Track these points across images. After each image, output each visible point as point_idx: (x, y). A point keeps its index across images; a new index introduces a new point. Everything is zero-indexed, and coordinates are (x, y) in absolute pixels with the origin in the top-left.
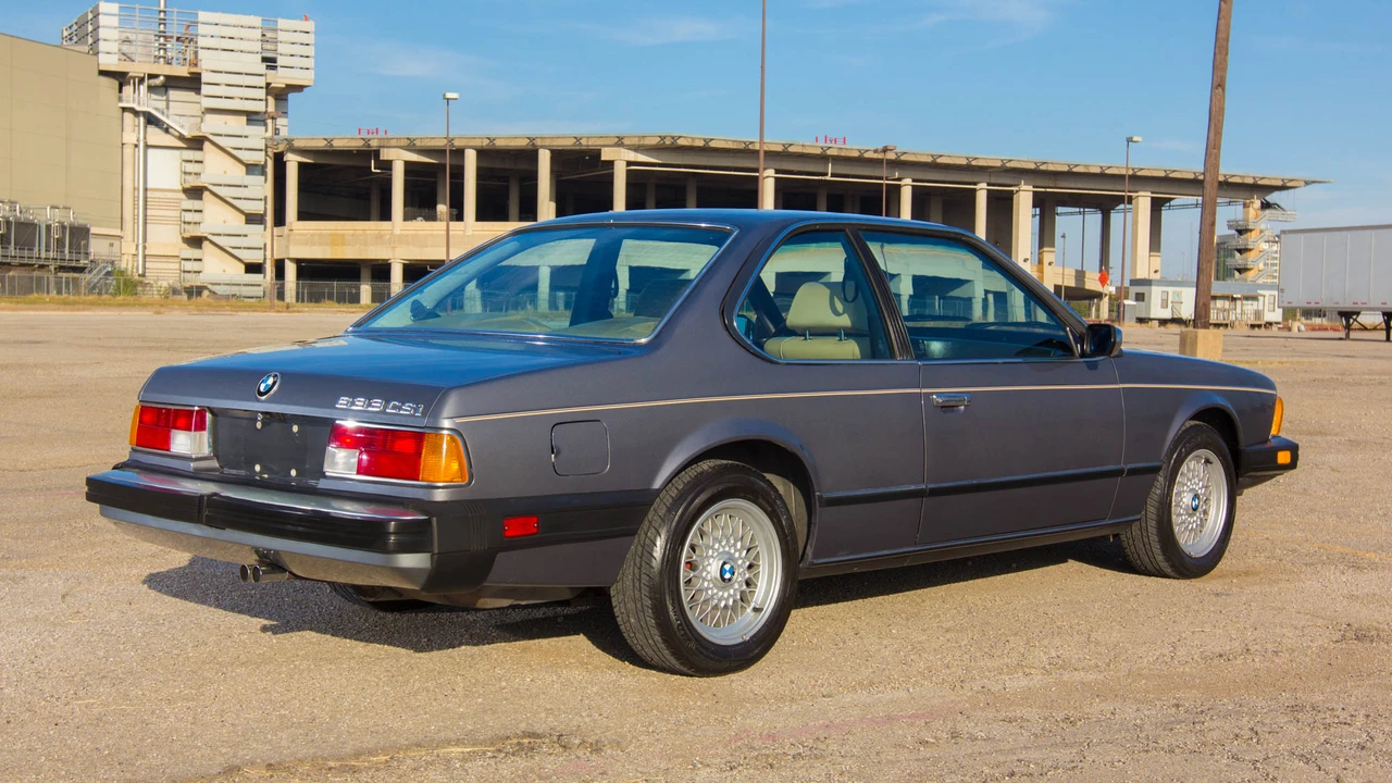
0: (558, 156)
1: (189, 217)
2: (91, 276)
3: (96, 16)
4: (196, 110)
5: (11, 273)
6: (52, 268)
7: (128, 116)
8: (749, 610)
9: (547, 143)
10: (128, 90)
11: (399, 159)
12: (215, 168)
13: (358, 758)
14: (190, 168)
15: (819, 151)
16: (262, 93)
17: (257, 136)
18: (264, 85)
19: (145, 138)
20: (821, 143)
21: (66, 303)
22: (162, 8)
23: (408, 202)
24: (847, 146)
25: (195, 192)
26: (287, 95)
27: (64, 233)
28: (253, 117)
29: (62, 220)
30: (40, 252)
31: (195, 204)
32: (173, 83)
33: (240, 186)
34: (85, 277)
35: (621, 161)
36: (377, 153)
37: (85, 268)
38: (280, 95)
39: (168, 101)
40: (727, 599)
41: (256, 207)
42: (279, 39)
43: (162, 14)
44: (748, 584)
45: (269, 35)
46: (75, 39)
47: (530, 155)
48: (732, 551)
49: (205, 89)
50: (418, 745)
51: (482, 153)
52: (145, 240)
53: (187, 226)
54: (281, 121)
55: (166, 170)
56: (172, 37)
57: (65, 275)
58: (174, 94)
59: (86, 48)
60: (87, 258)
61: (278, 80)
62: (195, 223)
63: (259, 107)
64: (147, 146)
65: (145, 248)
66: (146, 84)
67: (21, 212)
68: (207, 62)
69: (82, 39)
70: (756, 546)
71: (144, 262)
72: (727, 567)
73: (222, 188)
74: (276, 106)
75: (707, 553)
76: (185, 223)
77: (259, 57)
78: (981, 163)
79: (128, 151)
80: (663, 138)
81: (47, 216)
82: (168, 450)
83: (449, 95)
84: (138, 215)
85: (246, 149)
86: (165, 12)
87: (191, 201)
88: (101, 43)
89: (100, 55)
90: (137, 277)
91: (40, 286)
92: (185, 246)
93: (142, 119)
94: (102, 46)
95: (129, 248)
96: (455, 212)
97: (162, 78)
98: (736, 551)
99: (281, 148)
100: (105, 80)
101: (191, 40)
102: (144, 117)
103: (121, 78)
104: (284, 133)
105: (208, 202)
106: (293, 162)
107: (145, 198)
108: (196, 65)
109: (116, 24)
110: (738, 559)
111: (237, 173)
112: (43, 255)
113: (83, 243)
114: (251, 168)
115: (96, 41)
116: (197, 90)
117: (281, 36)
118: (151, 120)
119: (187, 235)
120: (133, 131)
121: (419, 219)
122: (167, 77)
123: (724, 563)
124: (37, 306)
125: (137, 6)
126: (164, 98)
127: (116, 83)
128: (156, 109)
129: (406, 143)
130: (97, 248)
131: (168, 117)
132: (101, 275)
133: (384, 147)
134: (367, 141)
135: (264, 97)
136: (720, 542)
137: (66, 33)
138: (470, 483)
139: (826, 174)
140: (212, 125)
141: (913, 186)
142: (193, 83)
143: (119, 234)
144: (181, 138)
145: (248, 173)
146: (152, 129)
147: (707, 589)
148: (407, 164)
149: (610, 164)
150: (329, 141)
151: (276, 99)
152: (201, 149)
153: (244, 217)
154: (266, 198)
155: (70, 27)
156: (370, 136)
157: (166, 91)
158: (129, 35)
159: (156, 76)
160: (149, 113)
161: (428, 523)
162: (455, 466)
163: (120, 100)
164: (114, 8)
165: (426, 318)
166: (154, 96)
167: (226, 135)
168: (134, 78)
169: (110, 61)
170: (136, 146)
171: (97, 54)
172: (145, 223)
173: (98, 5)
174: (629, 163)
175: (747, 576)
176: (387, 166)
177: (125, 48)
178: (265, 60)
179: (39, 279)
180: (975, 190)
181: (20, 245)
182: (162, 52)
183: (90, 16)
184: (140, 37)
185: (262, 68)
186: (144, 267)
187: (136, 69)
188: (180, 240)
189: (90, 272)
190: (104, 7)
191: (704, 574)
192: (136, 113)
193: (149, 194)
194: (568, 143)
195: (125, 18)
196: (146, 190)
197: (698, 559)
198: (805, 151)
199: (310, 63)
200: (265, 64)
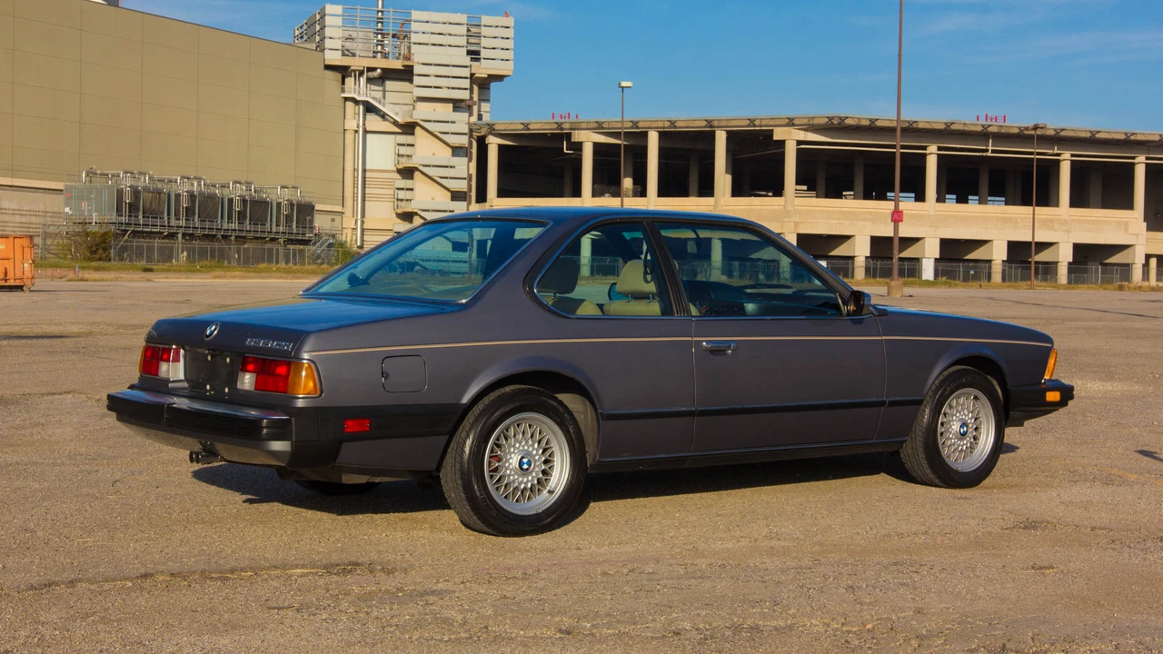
0: (733, 137)
1: (402, 195)
2: (315, 248)
3: (323, 16)
4: (408, 99)
5: (246, 246)
6: (281, 241)
7: (350, 105)
8: (545, 492)
9: (724, 123)
10: (350, 81)
11: (588, 140)
12: (426, 150)
13: (232, 573)
14: (403, 150)
15: (980, 129)
16: (466, 83)
17: (462, 121)
18: (469, 76)
19: (364, 125)
20: (982, 121)
21: (288, 272)
22: (380, 8)
23: (596, 180)
24: (1007, 124)
25: (408, 173)
26: (489, 84)
27: (292, 210)
28: (458, 105)
29: (291, 198)
30: (273, 226)
31: (408, 183)
32: (389, 74)
33: (447, 167)
34: (311, 248)
35: (791, 139)
36: (569, 135)
37: (310, 241)
38: (483, 85)
39: (384, 91)
40: (526, 483)
41: (461, 186)
42: (483, 34)
43: (380, 14)
44: (544, 472)
45: (473, 30)
46: (305, 37)
47: (709, 137)
48: (531, 449)
49: (416, 79)
50: (275, 567)
51: (663, 135)
52: (363, 215)
53: (399, 203)
54: (485, 107)
55: (382, 153)
56: (388, 34)
57: (292, 247)
58: (390, 84)
59: (314, 46)
60: (312, 232)
61: (481, 71)
62: (407, 200)
63: (465, 95)
64: (366, 132)
65: (363, 222)
66: (365, 76)
67: (255, 192)
68: (419, 55)
69: (310, 38)
70: (552, 447)
71: (363, 235)
72: (525, 460)
73: (431, 168)
74: (479, 94)
75: (509, 450)
76: (398, 200)
77: (464, 50)
78: (1140, 138)
79: (349, 136)
80: (831, 119)
81: (279, 195)
82: (157, 375)
83: (624, 84)
84: (357, 194)
85: (452, 133)
86: (382, 12)
87: (404, 181)
88: (327, 41)
89: (326, 51)
90: (355, 249)
91: (270, 257)
92: (399, 221)
93: (361, 107)
94: (328, 43)
95: (349, 222)
96: (639, 188)
97: (379, 71)
98: (533, 450)
99: (483, 132)
100: (329, 74)
101: (406, 36)
102: (363, 105)
103: (344, 71)
104: (486, 118)
105: (419, 182)
106: (493, 143)
107: (364, 178)
108: (409, 59)
109: (341, 24)
110: (535, 456)
111: (444, 155)
112: (274, 230)
113: (308, 218)
114: (457, 151)
115: (323, 39)
116: (411, 81)
117: (484, 31)
118: (369, 108)
119: (400, 211)
120: (353, 117)
121: (607, 195)
122: (383, 69)
123: (522, 458)
124: (263, 274)
125: (358, 7)
126: (381, 88)
127: (339, 76)
128: (374, 98)
129: (595, 125)
130: (321, 222)
131: (384, 105)
132: (324, 247)
133: (575, 129)
134: (560, 126)
135: (468, 86)
136: (520, 443)
137: (297, 33)
138: (321, 395)
139: (987, 151)
140: (423, 111)
141: (1072, 161)
142: (406, 74)
143: (341, 210)
144: (395, 123)
145: (454, 154)
146: (371, 117)
147: (509, 476)
148: (597, 146)
149: (782, 143)
150: (526, 126)
151: (479, 88)
152: (413, 134)
153: (450, 194)
154: (470, 176)
155: (301, 27)
156: (563, 120)
157: (383, 82)
158: (351, 33)
159: (374, 69)
160: (368, 102)
161: (289, 420)
162: (311, 384)
163: (343, 91)
164: (338, 9)
165: (359, 285)
166: (373, 87)
167: (435, 121)
168: (355, 71)
169: (334, 58)
170: (356, 131)
171: (323, 50)
172: (364, 200)
173: (324, 8)
174: (799, 143)
175: (543, 467)
176: (578, 147)
177: (348, 45)
178: (469, 53)
179: (270, 251)
180: (1133, 164)
181: (254, 221)
182: (379, 47)
183: (318, 17)
184: (361, 35)
185: (467, 60)
186: (363, 240)
187: (356, 63)
188: (395, 216)
189: (314, 244)
190: (330, 9)
191: (507, 465)
192: (356, 102)
193: (368, 174)
194: (742, 125)
195: (348, 20)
196: (364, 171)
197: (502, 454)
198: (966, 128)
199: (510, 55)
200: (469, 57)
